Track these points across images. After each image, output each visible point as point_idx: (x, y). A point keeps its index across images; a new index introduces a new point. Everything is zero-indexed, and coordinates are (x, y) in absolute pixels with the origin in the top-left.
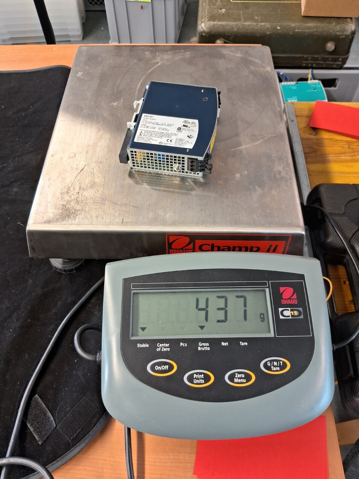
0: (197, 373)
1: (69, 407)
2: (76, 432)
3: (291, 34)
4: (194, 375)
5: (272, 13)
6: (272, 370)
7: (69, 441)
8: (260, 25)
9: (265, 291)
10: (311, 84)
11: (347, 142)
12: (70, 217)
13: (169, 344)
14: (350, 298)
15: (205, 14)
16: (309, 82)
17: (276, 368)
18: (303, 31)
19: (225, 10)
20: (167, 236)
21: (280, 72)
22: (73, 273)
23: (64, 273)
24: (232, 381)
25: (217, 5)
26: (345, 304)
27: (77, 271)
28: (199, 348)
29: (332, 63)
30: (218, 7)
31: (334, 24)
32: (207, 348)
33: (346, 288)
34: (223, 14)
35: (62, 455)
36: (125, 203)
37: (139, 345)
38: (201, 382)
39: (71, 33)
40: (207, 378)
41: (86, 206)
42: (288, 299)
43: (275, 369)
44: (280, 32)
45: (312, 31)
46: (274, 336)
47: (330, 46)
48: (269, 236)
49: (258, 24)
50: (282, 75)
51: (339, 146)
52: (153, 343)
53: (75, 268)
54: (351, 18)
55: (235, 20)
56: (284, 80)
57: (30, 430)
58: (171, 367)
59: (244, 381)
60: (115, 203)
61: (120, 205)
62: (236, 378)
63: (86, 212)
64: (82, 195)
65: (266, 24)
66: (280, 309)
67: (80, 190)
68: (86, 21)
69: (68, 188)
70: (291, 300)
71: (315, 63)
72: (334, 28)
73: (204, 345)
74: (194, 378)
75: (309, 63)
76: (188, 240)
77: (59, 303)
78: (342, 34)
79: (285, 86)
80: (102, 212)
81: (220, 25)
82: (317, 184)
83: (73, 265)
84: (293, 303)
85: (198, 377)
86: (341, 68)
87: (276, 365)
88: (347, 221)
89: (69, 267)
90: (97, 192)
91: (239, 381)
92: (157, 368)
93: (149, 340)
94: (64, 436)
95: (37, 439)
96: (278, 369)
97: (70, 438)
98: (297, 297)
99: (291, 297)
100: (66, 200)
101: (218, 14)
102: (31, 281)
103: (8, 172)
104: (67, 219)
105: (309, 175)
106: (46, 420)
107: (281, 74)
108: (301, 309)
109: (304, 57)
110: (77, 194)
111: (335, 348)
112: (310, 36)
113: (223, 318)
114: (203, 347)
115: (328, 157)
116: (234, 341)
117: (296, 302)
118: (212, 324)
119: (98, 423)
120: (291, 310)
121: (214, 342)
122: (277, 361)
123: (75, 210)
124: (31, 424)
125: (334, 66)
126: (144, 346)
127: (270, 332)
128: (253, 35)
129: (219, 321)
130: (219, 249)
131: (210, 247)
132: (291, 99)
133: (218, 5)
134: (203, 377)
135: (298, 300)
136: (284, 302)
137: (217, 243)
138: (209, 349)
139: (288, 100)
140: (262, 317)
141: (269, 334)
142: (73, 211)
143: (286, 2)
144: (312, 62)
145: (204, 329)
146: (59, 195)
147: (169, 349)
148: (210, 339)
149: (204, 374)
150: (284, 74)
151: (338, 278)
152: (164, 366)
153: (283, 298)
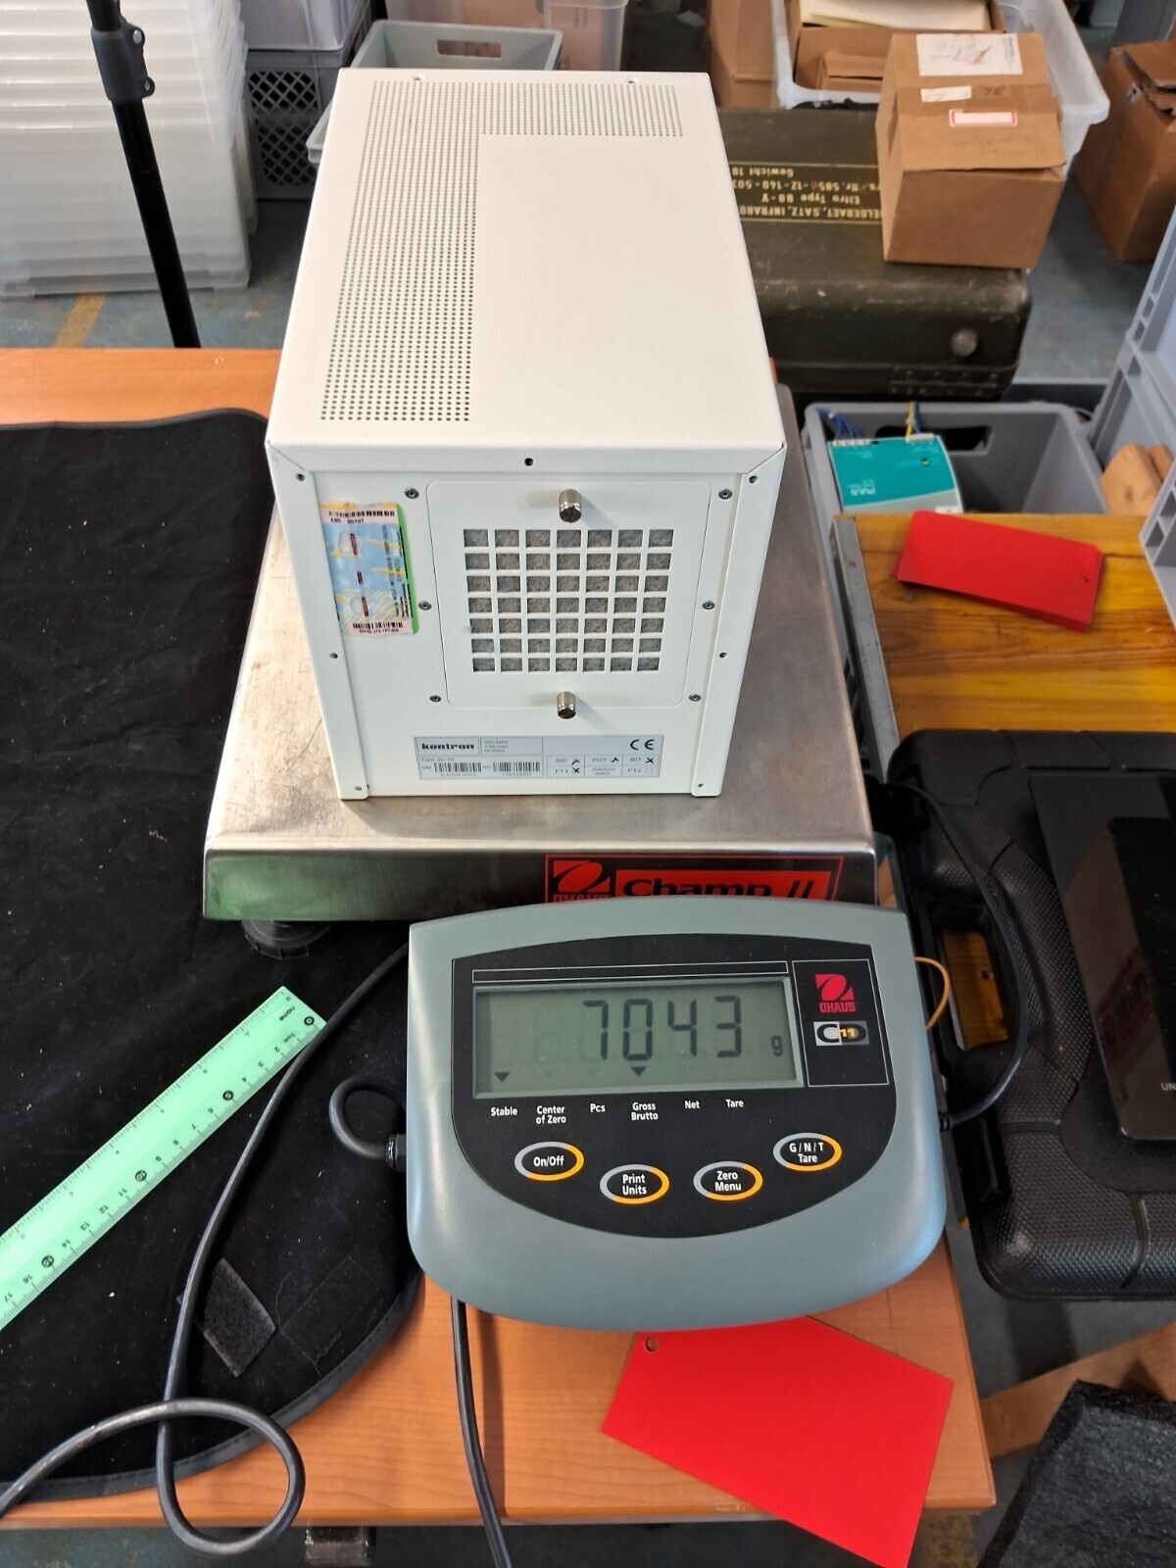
0: (629, 1173)
2: (329, 1343)
3: (855, 309)
4: (625, 1175)
5: (803, 252)
6: (801, 1161)
7: (311, 1364)
8: (771, 287)
9: (781, 985)
10: (913, 444)
11: (992, 621)
12: (313, 817)
13: (563, 1108)
16: (909, 438)
17: (810, 1157)
18: (888, 302)
20: (547, 860)
21: (829, 413)
22: (303, 956)
23: (280, 958)
24: (712, 1189)
27: (315, 951)
28: (633, 1116)
29: (971, 385)
31: (971, 284)
32: (651, 1113)
33: (989, 989)
35: (296, 1398)
37: (494, 1112)
38: (640, 1193)
39: (212, 268)
40: (652, 1184)
42: (834, 1002)
43: (807, 1159)
44: (826, 304)
45: (913, 302)
46: (803, 1086)
47: (964, 342)
48: (790, 860)
50: (834, 419)
51: (973, 630)
52: (528, 1105)
53: (308, 945)
54: (1018, 271)
56: (837, 433)
57: (210, 1344)
58: (570, 1160)
59: (738, 1189)
62: (719, 1182)
66: (817, 1025)
69: (302, 747)
70: (842, 1003)
71: (923, 386)
72: (972, 295)
73: (645, 1109)
74: (623, 1182)
75: (908, 387)
76: (598, 868)
78: (992, 310)
79: (843, 449)
82: (916, 728)
83: (303, 938)
84: (847, 1011)
85: (633, 1180)
86: (996, 398)
87: (810, 1150)
88: (984, 823)
89: (292, 942)
91: (727, 1187)
92: (537, 1162)
93: (520, 1099)
94: (300, 1353)
95: (229, 1365)
96: (815, 1159)
97: (314, 1358)
98: (855, 996)
99: (842, 995)
100: (300, 777)
103: (113, 700)
104: (305, 823)
105: (897, 706)
106: (250, 1317)
107: (831, 416)
108: (863, 1024)
109: (892, 369)
110: (326, 760)
111: (952, 1124)
112: (909, 316)
113: (688, 1049)
114: (642, 1112)
115: (944, 659)
116: (712, 1099)
117: (851, 1009)
118: (660, 1064)
119: (382, 1321)
120: (842, 1027)
121: (668, 1103)
122: (811, 1141)
123: (324, 801)
125: (978, 394)
126: (506, 1114)
127: (794, 1077)
130: (673, 891)
131: (651, 887)
132: (859, 486)
134: (645, 1180)
136: (824, 1008)
137: (666, 876)
138: (656, 1117)
139: (849, 490)
140: (777, 1043)
141: (792, 1081)
142: (319, 802)
143: (841, 222)
144: (915, 382)
145: (645, 1074)
146: (283, 765)
147: (564, 1120)
148: (658, 1094)
149: (648, 1174)
150: (838, 415)
151: (969, 963)
152: (553, 1157)
153: (824, 999)
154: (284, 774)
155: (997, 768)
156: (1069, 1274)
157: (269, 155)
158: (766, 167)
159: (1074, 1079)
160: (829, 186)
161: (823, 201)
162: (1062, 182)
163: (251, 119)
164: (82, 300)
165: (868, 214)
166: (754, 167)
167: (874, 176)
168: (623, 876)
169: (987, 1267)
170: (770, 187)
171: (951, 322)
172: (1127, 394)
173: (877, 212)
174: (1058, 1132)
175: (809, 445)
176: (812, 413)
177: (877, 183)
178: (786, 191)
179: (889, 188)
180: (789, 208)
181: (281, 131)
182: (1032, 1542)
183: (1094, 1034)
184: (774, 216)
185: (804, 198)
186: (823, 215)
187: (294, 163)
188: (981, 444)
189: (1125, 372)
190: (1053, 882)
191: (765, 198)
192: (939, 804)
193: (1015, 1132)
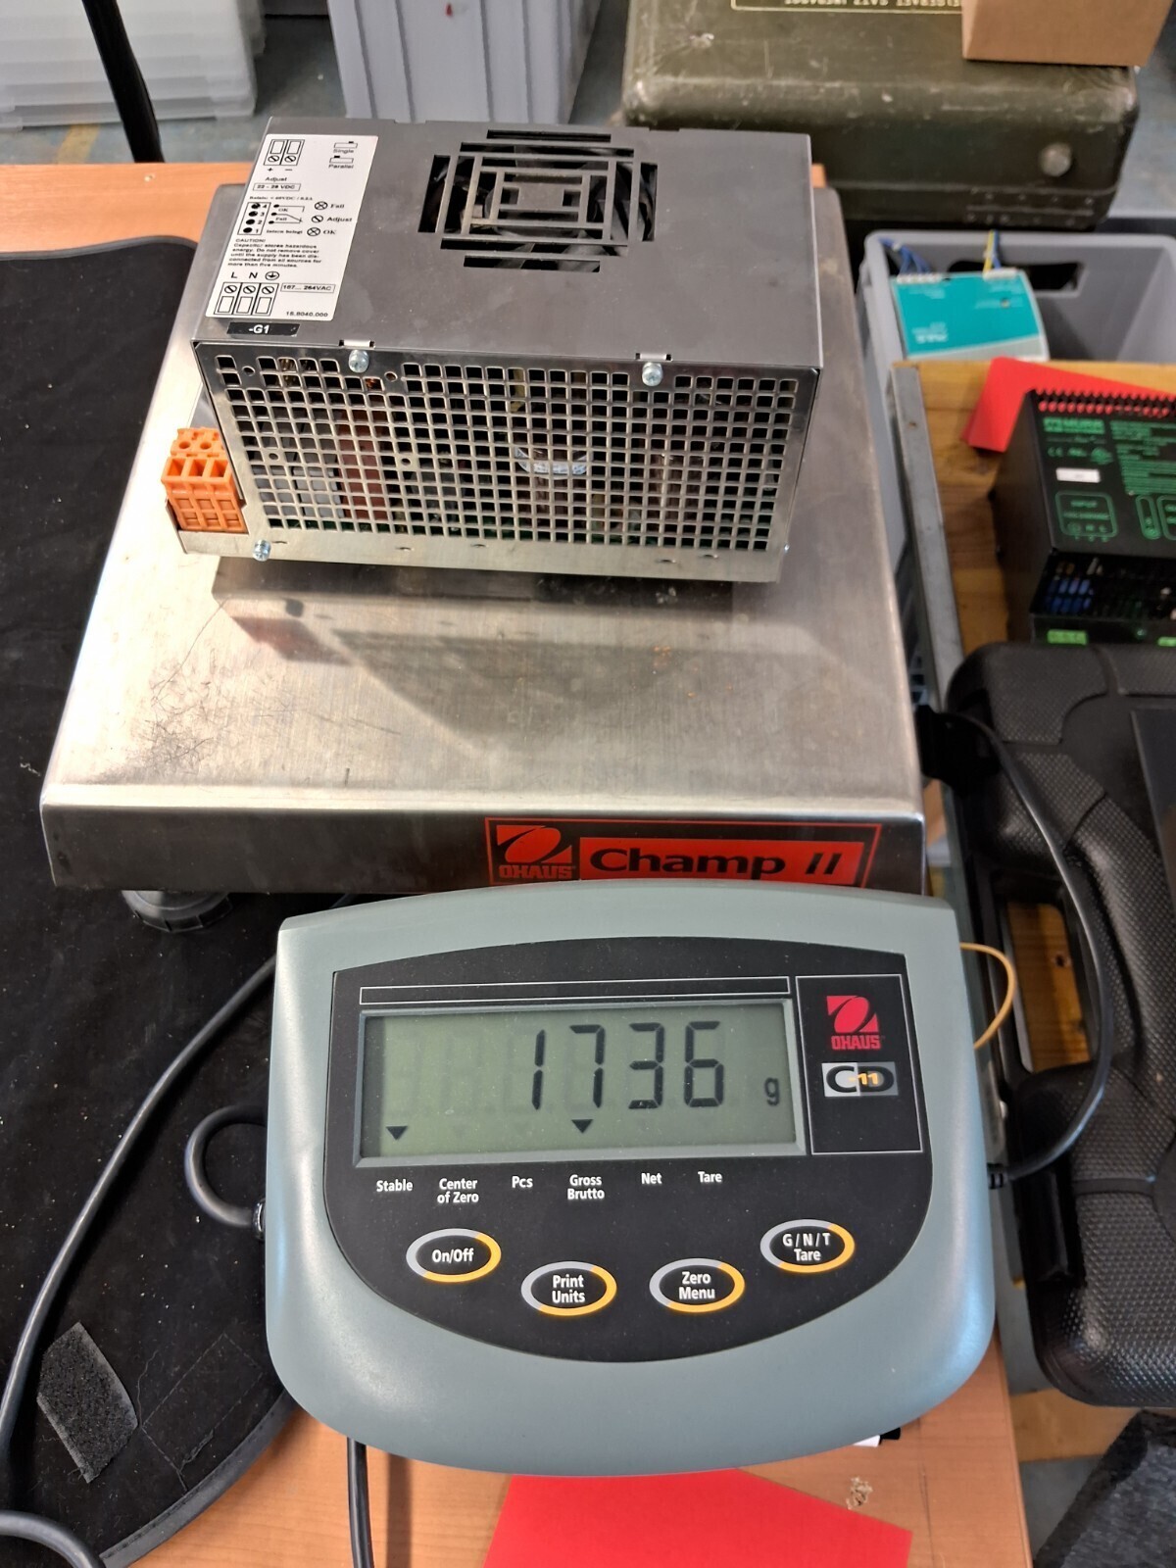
0: (562, 1274)
1: (175, 1366)
2: (197, 1445)
3: (927, 117)
4: (555, 1277)
5: (867, 49)
6: (798, 1259)
7: (174, 1471)
8: (827, 90)
9: (780, 1007)
10: (991, 282)
12: (180, 765)
13: (475, 1182)
14: (1075, 1011)
15: (648, 51)
16: (987, 274)
17: (810, 1253)
18: (967, 108)
19: (711, 37)
20: (487, 824)
21: (893, 243)
22: (195, 930)
23: (167, 930)
24: (675, 1298)
25: (687, 19)
26: (1059, 1032)
27: (209, 923)
28: (569, 1194)
29: (1062, 212)
30: (689, 28)
31: (1067, 87)
32: (594, 1191)
34: (707, 52)
35: (155, 1517)
36: (355, 717)
37: (382, 1186)
38: (576, 1301)
39: (215, 94)
40: (593, 1289)
41: (232, 727)
42: (851, 1034)
44: (892, 111)
45: (996, 108)
46: (804, 1154)
47: (1056, 159)
48: (808, 826)
49: (819, 84)
50: (900, 252)
52: (427, 1178)
53: (200, 917)
54: (1124, 69)
55: (745, 71)
56: (903, 266)
57: (56, 1435)
58: (482, 1255)
59: (710, 1297)
60: (322, 718)
61: (341, 726)
62: (685, 1287)
63: (232, 748)
64: (220, 692)
65: (847, 84)
66: (827, 1068)
67: (212, 673)
68: (267, 50)
69: (174, 667)
70: (862, 1037)
71: (1005, 213)
72: (1068, 100)
73: (587, 1184)
74: (555, 1286)
75: (986, 214)
76: (555, 836)
77: (151, 1030)
78: (1091, 119)
79: (909, 286)
80: (282, 747)
81: (696, 87)
83: (193, 907)
84: (867, 1047)
85: (565, 1283)
86: (1090, 228)
87: (811, 1243)
88: (1067, 770)
89: (179, 912)
90: (266, 681)
91: (695, 1295)
92: (437, 1257)
93: (415, 1169)
94: (161, 1457)
95: (80, 1465)
96: (817, 1255)
97: (178, 1464)
98: (880, 1028)
99: (863, 1026)
100: (169, 709)
101: (690, 50)
102: (61, 956)
104: (169, 772)
107: (896, 247)
108: (891, 1066)
109: (968, 193)
110: (203, 686)
112: (990, 125)
113: (650, 1096)
114: (583, 1188)
116: (680, 1171)
117: (875, 1044)
118: (612, 1116)
119: (265, 1418)
121: (620, 1175)
122: (813, 1231)
123: (198, 742)
124: (60, 1418)
125: (1070, 223)
126: (397, 1189)
127: (794, 1139)
129: (635, 1105)
132: (927, 330)
133: (691, 19)
134: (583, 1283)
135: (883, 1037)
136: (837, 1043)
138: (601, 1194)
139: (915, 334)
140: (772, 1088)
141: (789, 1145)
142: (190, 743)
143: (913, 12)
144: (996, 208)
145: (590, 1130)
146: (147, 691)
147: (475, 1198)
148: (606, 1163)
149: (588, 1276)
150: (905, 246)
151: (1040, 947)
152: (459, 1251)
153: (837, 1030)
154: (148, 704)
155: (1088, 695)
164: (72, 132)
168: (587, 844)
171: (1040, 135)
174: (1149, 1193)
175: (869, 281)
176: (873, 244)
184: (832, 6)
186: (892, 4)
188: (1070, 284)
190: (1157, 850)
192: (1006, 743)
193: (1092, 1193)
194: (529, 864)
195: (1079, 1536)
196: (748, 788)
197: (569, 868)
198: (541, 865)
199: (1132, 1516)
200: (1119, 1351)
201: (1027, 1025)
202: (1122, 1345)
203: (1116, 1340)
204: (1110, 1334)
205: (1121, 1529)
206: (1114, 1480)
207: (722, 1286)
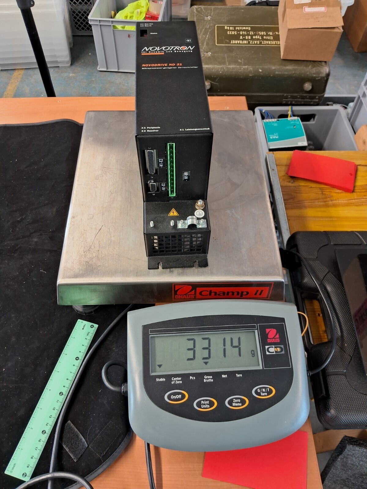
0: (203, 400)
1: (98, 430)
2: (105, 450)
3: (272, 76)
5: (254, 56)
6: (261, 395)
7: (100, 458)
8: (243, 68)
9: (254, 332)
10: (291, 121)
11: (320, 189)
13: (181, 378)
14: (323, 328)
16: (289, 118)
17: (264, 393)
18: (282, 73)
19: (210, 53)
20: (173, 285)
21: (263, 110)
22: (92, 314)
23: (85, 315)
24: (231, 405)
26: (319, 334)
28: (204, 380)
29: (310, 100)
30: (204, 51)
31: (310, 67)
32: (210, 380)
33: (320, 319)
34: (209, 57)
35: (95, 469)
36: (138, 259)
37: (157, 380)
38: (207, 407)
39: (59, 60)
40: (212, 403)
41: (106, 262)
42: (272, 338)
44: (262, 74)
45: (291, 73)
46: (262, 369)
47: (308, 86)
49: (241, 67)
50: (264, 112)
51: (313, 193)
52: (169, 377)
53: (94, 311)
54: (325, 62)
55: (220, 63)
56: (266, 117)
57: (66, 450)
58: (183, 396)
59: (240, 405)
60: (129, 259)
61: (134, 261)
62: (234, 403)
63: (106, 268)
64: (102, 253)
65: (249, 67)
66: (267, 347)
67: (99, 248)
69: (89, 246)
70: (275, 339)
71: (294, 101)
72: (310, 71)
74: (202, 404)
75: (289, 101)
76: (190, 287)
78: (317, 75)
79: (267, 122)
81: (207, 68)
82: (295, 231)
84: (276, 342)
85: (205, 403)
86: (317, 104)
87: (264, 391)
88: (319, 265)
89: (88, 310)
90: (114, 249)
91: (237, 405)
92: (172, 397)
93: (165, 375)
94: (96, 454)
95: (73, 457)
96: (266, 394)
97: (100, 456)
98: (279, 336)
99: (275, 336)
100: (89, 257)
101: (205, 57)
103: (27, 223)
104: (91, 274)
105: (289, 220)
106: (79, 441)
107: (263, 111)
108: (282, 346)
109: (283, 95)
110: (98, 251)
111: (311, 374)
112: (289, 77)
113: (223, 355)
114: (208, 379)
115: (304, 203)
116: (231, 374)
117: (278, 341)
118: (214, 361)
119: (123, 442)
120: (275, 347)
121: (216, 375)
122: (265, 388)
123: (98, 266)
124: (67, 446)
125: (312, 103)
126: (162, 380)
127: (259, 365)
128: (237, 77)
131: (208, 293)
132: (273, 135)
133: (204, 48)
134: (209, 402)
135: (280, 339)
136: (269, 341)
137: (214, 289)
138: (212, 380)
139: (270, 137)
140: (253, 352)
141: (258, 367)
142: (95, 266)
143: (267, 45)
144: (291, 100)
145: (208, 364)
146: (83, 253)
147: (181, 382)
148: (213, 372)
149: (209, 400)
150: (266, 111)
151: (314, 311)
152: (178, 395)
153: (269, 338)
154: (83, 257)
155: (323, 245)
156: (348, 423)
157: (76, 20)
158: (241, 27)
159: (350, 356)
160: (262, 33)
161: (261, 39)
162: (341, 32)
163: (70, 9)
164: (16, 71)
165: (276, 42)
166: (237, 26)
167: (277, 29)
168: (199, 289)
169: (321, 419)
170: (243, 33)
171: (303, 80)
172: (361, 103)
173: (278, 42)
174: (345, 375)
175: (256, 121)
176: (257, 110)
177: (278, 31)
178: (248, 35)
179: (283, 34)
180: (249, 41)
181: (80, 12)
182: (330, 484)
183: (357, 340)
184: (244, 44)
185: (254, 37)
186: (261, 43)
187: (84, 23)
188: (312, 119)
189: (361, 96)
190: (343, 286)
191: (241, 37)
192: (304, 258)
193: (331, 375)
194: (183, 295)
195: (329, 472)
196: (239, 274)
197: (193, 295)
198: (186, 295)
199: (344, 465)
200: (339, 415)
201: (311, 332)
202: (340, 413)
203: (338, 412)
204: (337, 410)
205: (341, 469)
206: (338, 455)
207: (243, 402)
